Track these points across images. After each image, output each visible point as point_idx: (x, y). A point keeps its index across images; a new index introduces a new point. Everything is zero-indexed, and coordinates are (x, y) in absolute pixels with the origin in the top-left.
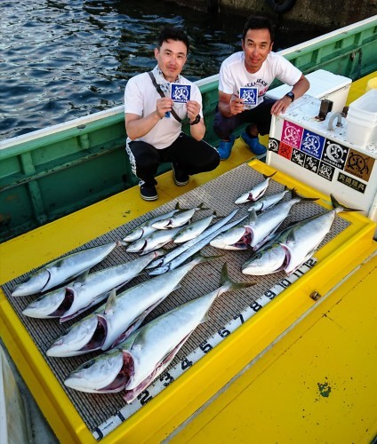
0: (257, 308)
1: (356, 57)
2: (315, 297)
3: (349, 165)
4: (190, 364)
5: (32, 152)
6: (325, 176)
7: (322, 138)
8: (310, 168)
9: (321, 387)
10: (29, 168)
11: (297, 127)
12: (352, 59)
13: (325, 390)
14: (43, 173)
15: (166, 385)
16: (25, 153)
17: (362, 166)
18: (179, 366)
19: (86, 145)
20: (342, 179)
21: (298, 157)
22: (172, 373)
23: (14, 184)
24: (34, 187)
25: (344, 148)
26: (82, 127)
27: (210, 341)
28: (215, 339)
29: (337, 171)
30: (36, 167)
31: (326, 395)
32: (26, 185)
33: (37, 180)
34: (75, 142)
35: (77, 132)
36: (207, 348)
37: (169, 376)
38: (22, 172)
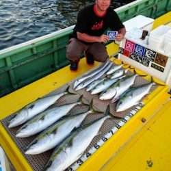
0: (119, 127)
1: (154, 8)
2: (143, 121)
3: (156, 60)
4: (90, 155)
5: (11, 56)
6: (145, 65)
7: (144, 48)
8: (138, 61)
9: (148, 162)
10: (9, 64)
11: (132, 43)
12: (153, 9)
13: (150, 164)
14: (16, 66)
15: (80, 165)
16: (8, 57)
17: (162, 60)
18: (85, 156)
19: (35, 52)
20: (153, 66)
21: (133, 56)
22: (82, 159)
23: (3, 71)
24: (12, 73)
25: (154, 52)
26: (33, 44)
27: (99, 144)
28: (101, 143)
29: (151, 62)
30: (13, 63)
31: (150, 166)
32: (8, 72)
33: (13, 69)
34: (30, 51)
35: (31, 46)
36: (97, 147)
37: (81, 161)
38: (6, 65)
